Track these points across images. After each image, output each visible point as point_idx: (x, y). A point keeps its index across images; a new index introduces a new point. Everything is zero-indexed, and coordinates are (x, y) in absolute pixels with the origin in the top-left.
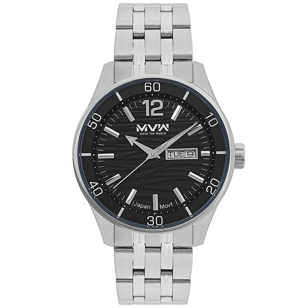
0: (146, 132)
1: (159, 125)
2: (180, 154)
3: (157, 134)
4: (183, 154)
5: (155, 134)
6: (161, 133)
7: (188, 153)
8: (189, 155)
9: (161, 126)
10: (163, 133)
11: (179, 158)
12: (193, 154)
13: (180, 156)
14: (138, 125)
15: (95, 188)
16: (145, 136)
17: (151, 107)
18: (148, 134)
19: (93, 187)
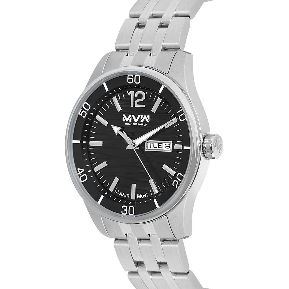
0: (130, 122)
1: (142, 116)
2: (159, 145)
3: (139, 124)
4: (161, 146)
5: (138, 124)
6: (143, 124)
7: (166, 145)
8: (166, 147)
9: (143, 117)
10: (145, 125)
11: (158, 149)
12: (170, 146)
13: (158, 148)
14: (124, 115)
15: (82, 174)
16: (129, 126)
17: (135, 99)
18: (132, 124)
19: (80, 173)
